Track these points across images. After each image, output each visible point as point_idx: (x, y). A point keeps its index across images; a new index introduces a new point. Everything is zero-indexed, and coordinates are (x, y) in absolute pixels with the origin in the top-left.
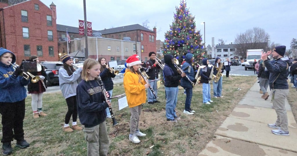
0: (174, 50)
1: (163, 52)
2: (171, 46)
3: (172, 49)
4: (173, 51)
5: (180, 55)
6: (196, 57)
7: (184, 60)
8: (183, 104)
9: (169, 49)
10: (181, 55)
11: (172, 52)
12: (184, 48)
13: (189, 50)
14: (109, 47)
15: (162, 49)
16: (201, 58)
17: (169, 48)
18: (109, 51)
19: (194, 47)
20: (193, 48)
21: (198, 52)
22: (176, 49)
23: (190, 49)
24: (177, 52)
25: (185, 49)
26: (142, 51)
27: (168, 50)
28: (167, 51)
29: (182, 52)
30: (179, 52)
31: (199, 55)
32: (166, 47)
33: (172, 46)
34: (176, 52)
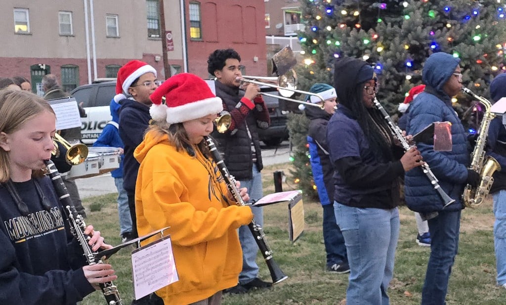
0: (358, 30)
1: (304, 40)
2: (344, 12)
3: (351, 24)
4: (353, 33)
5: (389, 53)
6: (468, 63)
7: (409, 77)
8: (411, 291)
9: (333, 27)
10: (393, 57)
11: (351, 39)
12: (407, 17)
13: (434, 30)
14: (18, 16)
15: (294, 22)
16: (494, 68)
17: (333, 19)
18: (21, 34)
19: (458, 12)
20: (452, 17)
21: (477, 38)
22: (369, 25)
23: (440, 24)
24: (377, 40)
25: (412, 22)
26: (194, 33)
27: (329, 28)
28: (324, 37)
29: (397, 39)
30: (385, 39)
31: (485, 51)
32: (318, 18)
33: (351, 8)
34: (369, 38)
